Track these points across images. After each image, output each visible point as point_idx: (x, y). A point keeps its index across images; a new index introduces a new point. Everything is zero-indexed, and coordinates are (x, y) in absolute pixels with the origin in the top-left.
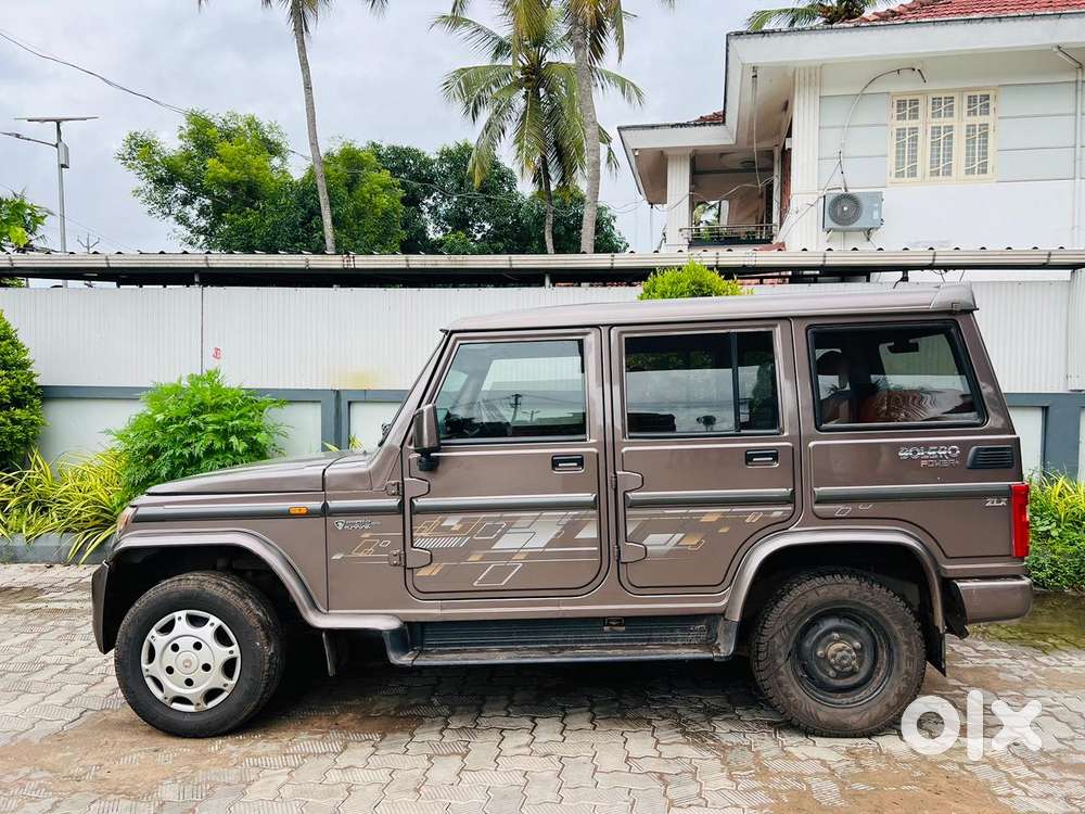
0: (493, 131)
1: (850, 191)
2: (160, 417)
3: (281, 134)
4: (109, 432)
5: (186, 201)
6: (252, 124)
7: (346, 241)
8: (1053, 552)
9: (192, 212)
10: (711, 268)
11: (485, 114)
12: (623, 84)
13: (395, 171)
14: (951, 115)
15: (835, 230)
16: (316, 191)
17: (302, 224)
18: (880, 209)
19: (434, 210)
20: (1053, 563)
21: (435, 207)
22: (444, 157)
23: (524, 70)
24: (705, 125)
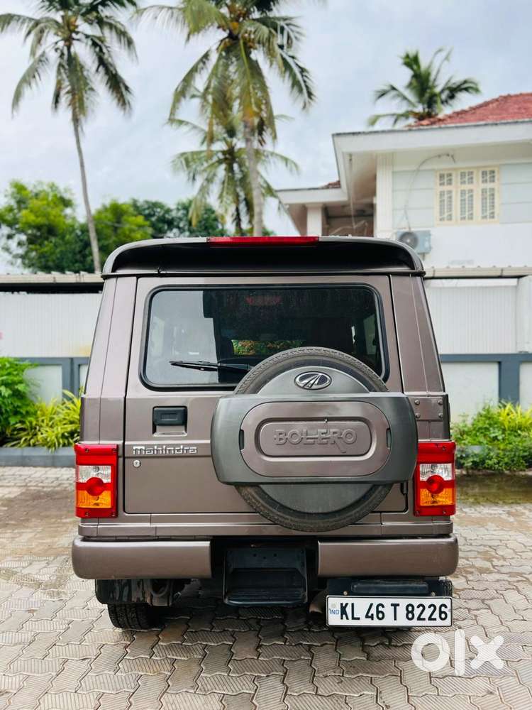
1: (412, 230)
3: (72, 194)
5: (10, 237)
6: (52, 186)
8: (499, 449)
9: (13, 244)
11: (200, 181)
12: (286, 160)
13: (147, 217)
14: (472, 182)
16: (88, 231)
17: (80, 252)
18: (429, 241)
20: (498, 456)
22: (180, 207)
23: (224, 153)
24: (329, 188)
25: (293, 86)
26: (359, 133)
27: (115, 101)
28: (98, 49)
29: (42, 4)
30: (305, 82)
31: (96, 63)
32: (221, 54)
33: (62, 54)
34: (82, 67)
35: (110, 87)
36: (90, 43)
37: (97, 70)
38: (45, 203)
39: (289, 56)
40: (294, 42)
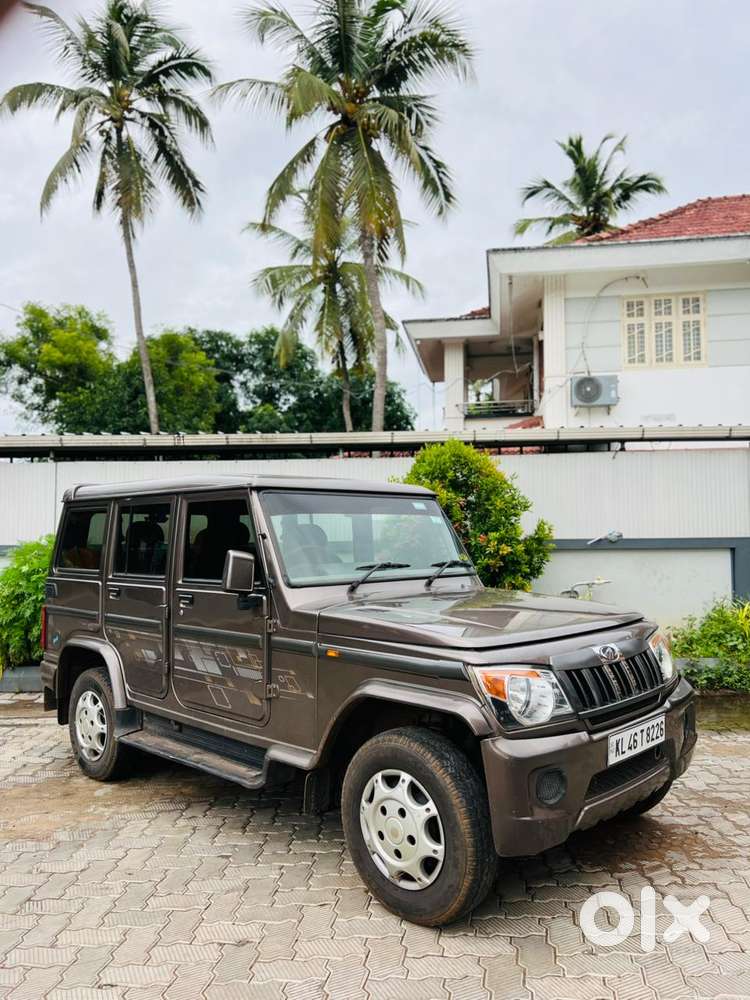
0: (296, 318)
1: (593, 375)
2: (25, 569)
3: (108, 322)
5: (21, 381)
6: (82, 313)
7: (168, 417)
8: (740, 662)
9: (27, 390)
10: (467, 443)
11: (289, 305)
12: (407, 279)
13: (209, 352)
14: (670, 313)
15: (581, 406)
16: (141, 373)
17: (129, 402)
18: (616, 389)
19: (244, 384)
20: (739, 671)
22: (253, 340)
23: (323, 269)
24: (474, 319)
25: (425, 186)
26: (523, 249)
27: (181, 200)
28: (157, 132)
29: (83, 72)
30: (441, 179)
31: (156, 150)
32: (331, 145)
33: (109, 138)
34: (138, 157)
35: (173, 182)
36: (147, 123)
37: (156, 160)
38: (74, 334)
39: (422, 147)
40: (424, 129)
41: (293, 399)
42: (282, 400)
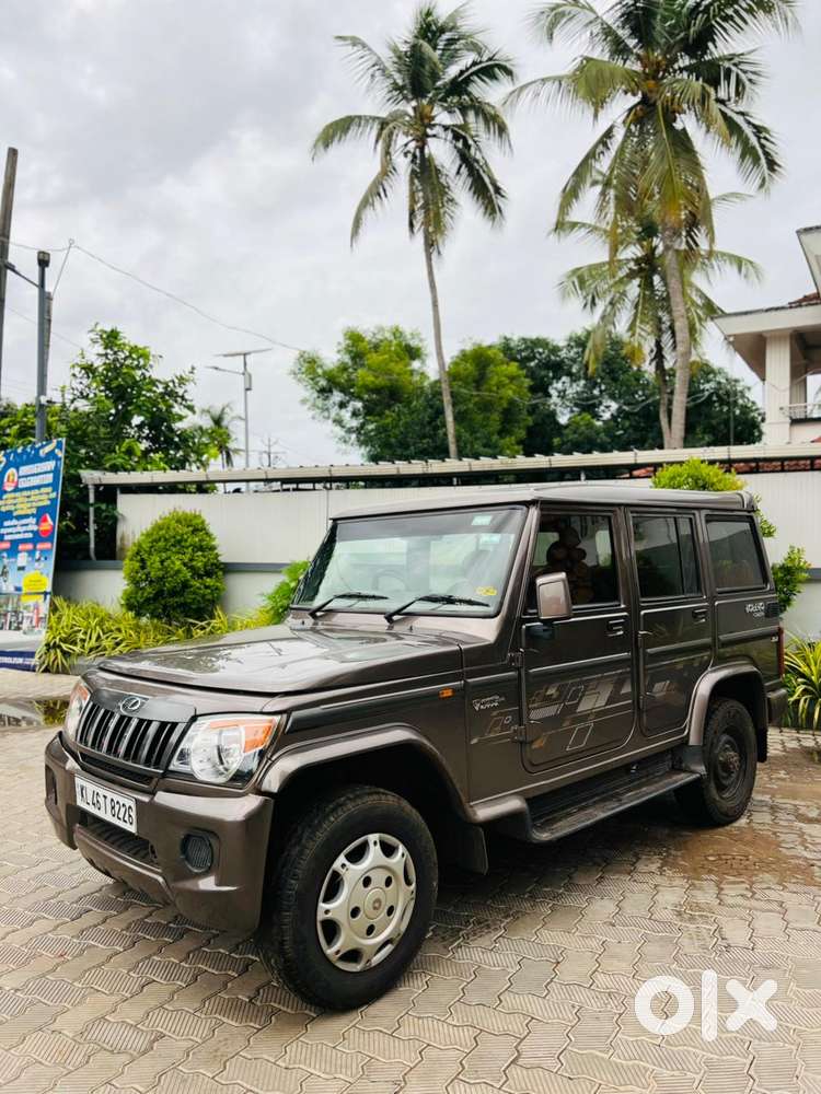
0: (608, 319)
2: (293, 584)
3: (421, 340)
4: (262, 595)
5: (342, 405)
6: (397, 333)
7: (466, 436)
9: (346, 414)
10: (712, 463)
11: (601, 306)
12: (739, 262)
13: (523, 362)
16: (441, 394)
17: (429, 423)
19: (562, 394)
21: (565, 391)
22: (572, 344)
23: (637, 261)
24: (800, 306)
25: (743, 156)
27: (482, 210)
28: (460, 145)
29: (390, 95)
30: (763, 146)
31: (458, 162)
32: (629, 130)
33: (414, 156)
34: (438, 171)
35: (475, 193)
36: (450, 136)
37: (458, 173)
38: (386, 356)
39: (737, 113)
40: (747, 89)
41: (614, 406)
42: (602, 408)
